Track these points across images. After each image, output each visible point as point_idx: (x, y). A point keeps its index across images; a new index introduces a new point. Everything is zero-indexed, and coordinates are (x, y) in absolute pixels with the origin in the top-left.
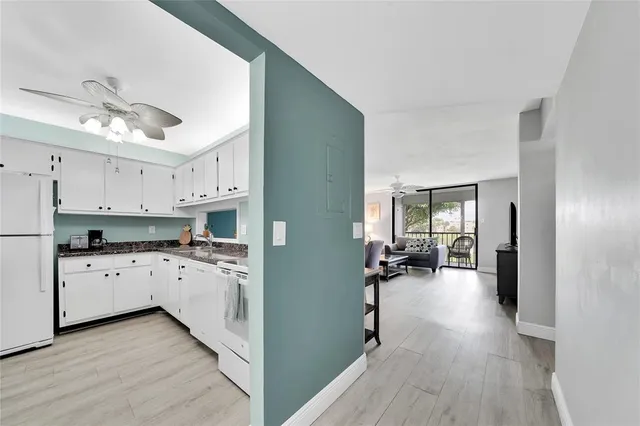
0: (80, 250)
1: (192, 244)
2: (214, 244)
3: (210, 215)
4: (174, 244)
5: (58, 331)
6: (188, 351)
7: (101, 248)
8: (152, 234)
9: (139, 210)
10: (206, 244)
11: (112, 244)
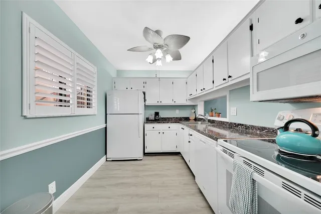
0: (152, 120)
1: (196, 119)
2: (209, 121)
3: (206, 102)
4: (187, 119)
5: (145, 154)
6: (193, 195)
7: (158, 120)
8: (178, 114)
9: (172, 102)
10: (204, 120)
11: (163, 118)
